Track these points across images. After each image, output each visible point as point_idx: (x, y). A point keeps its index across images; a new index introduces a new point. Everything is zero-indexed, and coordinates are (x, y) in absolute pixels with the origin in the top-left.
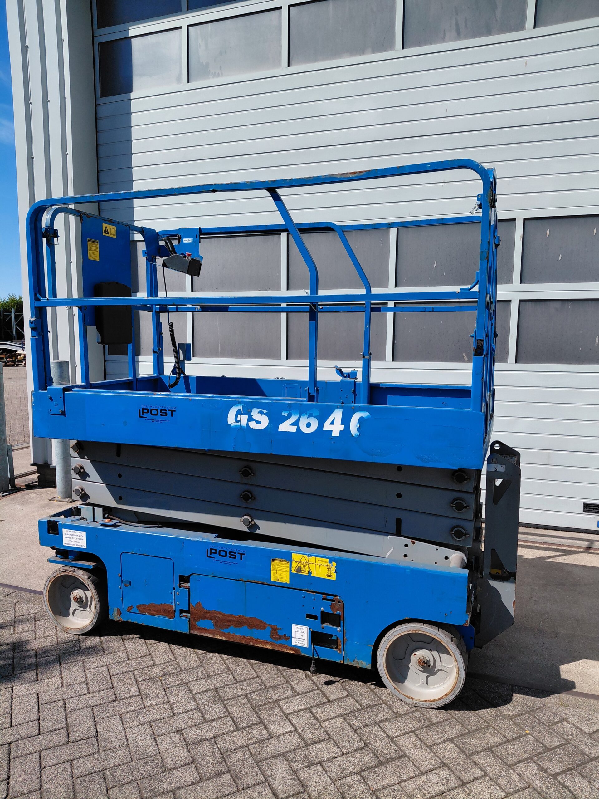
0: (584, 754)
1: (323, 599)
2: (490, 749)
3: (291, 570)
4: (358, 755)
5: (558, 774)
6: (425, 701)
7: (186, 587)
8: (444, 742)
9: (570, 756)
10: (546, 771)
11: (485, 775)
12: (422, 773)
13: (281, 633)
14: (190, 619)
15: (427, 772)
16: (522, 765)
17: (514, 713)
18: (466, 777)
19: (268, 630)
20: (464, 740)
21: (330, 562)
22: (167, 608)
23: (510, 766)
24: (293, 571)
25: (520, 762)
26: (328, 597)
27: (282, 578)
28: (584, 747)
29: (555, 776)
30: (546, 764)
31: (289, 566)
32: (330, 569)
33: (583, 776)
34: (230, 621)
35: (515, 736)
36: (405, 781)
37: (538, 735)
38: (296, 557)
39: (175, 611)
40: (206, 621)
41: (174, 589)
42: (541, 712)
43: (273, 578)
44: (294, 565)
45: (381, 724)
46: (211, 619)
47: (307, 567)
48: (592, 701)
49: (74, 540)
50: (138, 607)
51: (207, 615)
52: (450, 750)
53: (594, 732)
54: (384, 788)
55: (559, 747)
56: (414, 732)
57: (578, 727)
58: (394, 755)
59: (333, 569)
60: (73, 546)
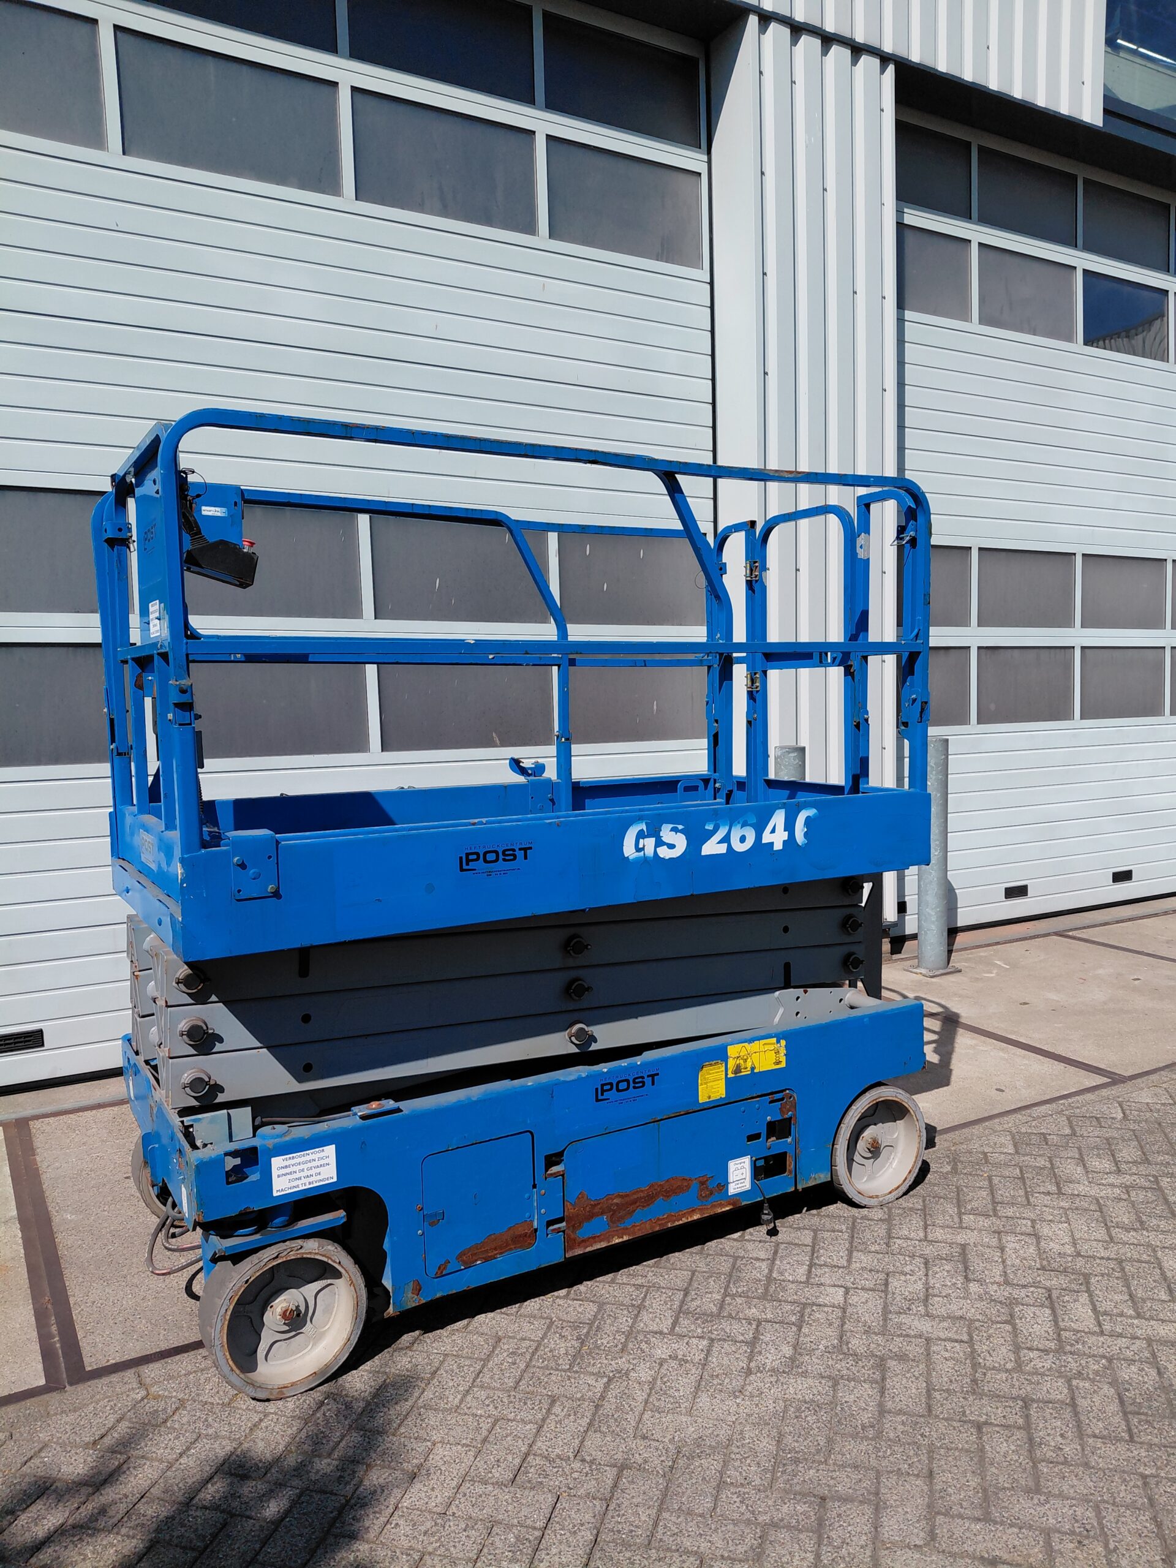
0: (1043, 1169)
1: (771, 1102)
2: (995, 1202)
3: (726, 1074)
4: (935, 1268)
5: (1059, 1190)
8: (960, 1217)
9: (1038, 1174)
10: (1051, 1193)
11: (1032, 1220)
12: (1001, 1248)
13: (712, 1185)
14: (564, 1231)
15: (1001, 1245)
16: (1033, 1200)
18: (1025, 1230)
19: (695, 1185)
20: (969, 1207)
21: (778, 1042)
22: (520, 1231)
23: (1029, 1205)
24: (730, 1075)
25: (1027, 1198)
26: (776, 1096)
27: (715, 1092)
28: (1033, 1164)
29: (1060, 1193)
30: (1041, 1189)
31: (723, 1068)
32: (777, 1052)
33: (1071, 1183)
34: (634, 1202)
35: (986, 1183)
37: (996, 1173)
38: (732, 1051)
39: (536, 1230)
40: (595, 1220)
41: (534, 1186)
43: (702, 1098)
44: (731, 1063)
46: (602, 1213)
47: (749, 1060)
48: (964, 1131)
49: (306, 1173)
50: (459, 1257)
51: (596, 1210)
52: (977, 1220)
53: (1017, 1150)
56: (927, 1225)
57: (1001, 1153)
59: (783, 1051)
60: (301, 1188)
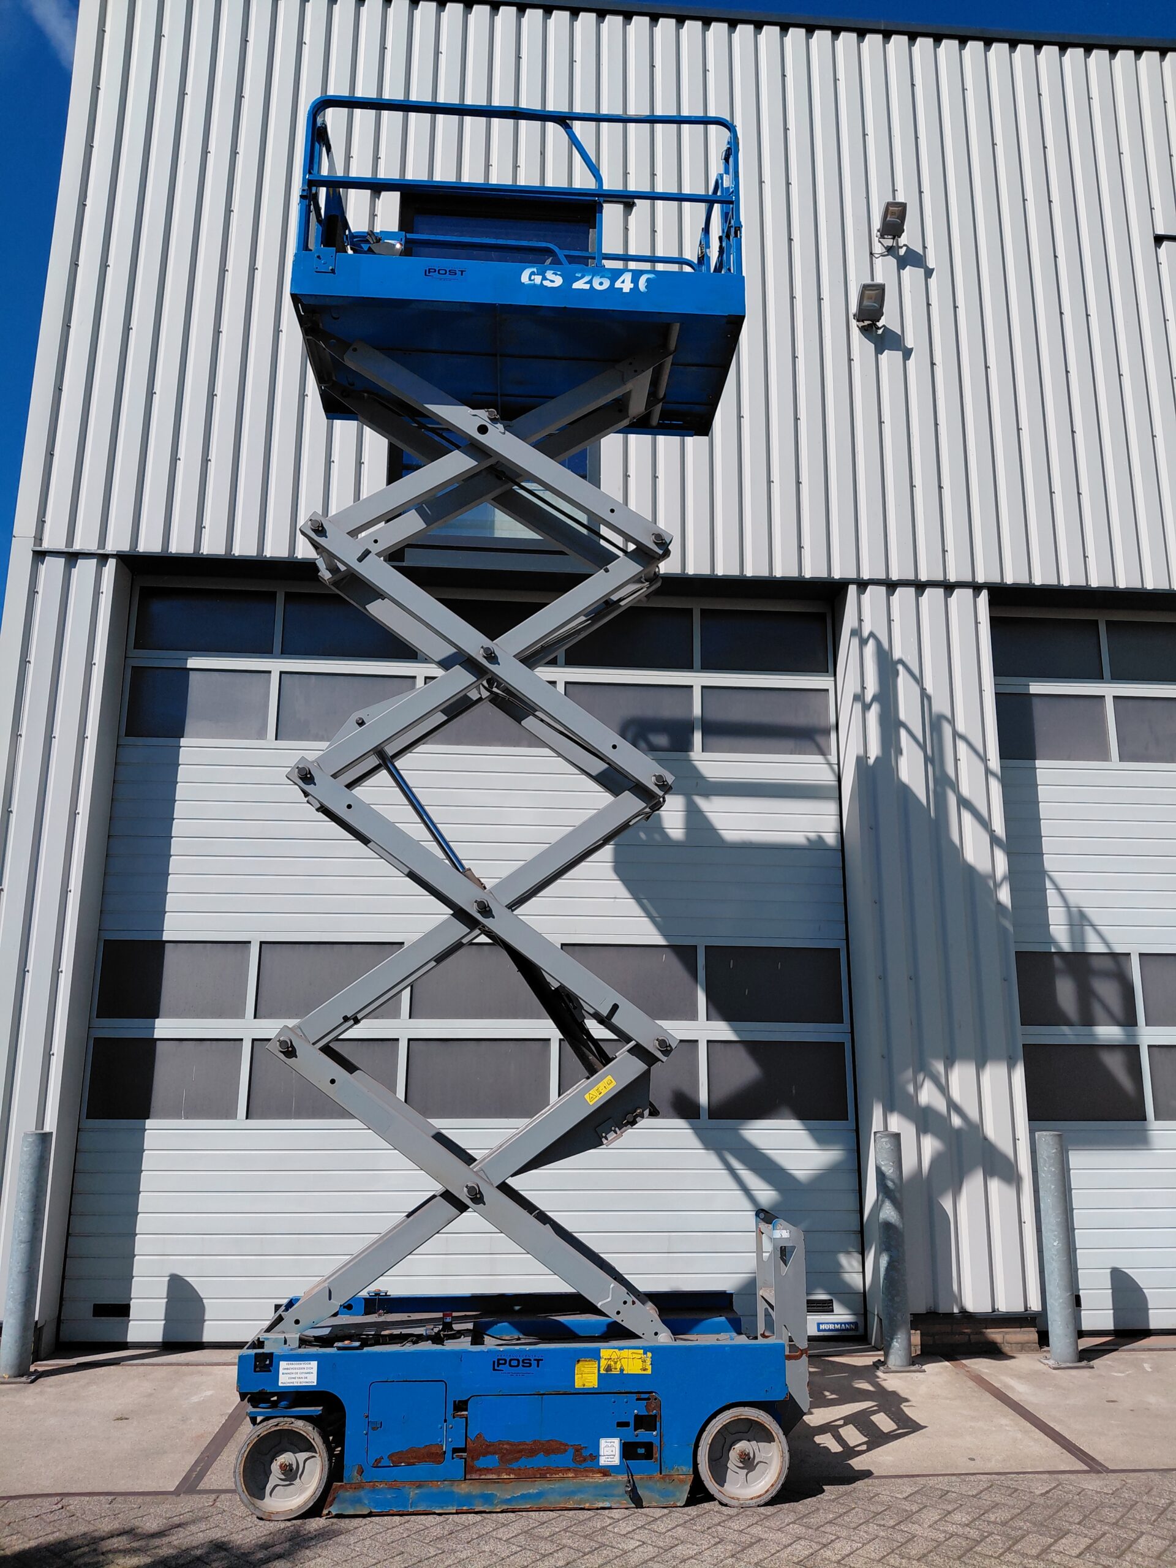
0: (907, 1511)
1: (637, 1399)
2: (830, 1522)
3: (599, 1371)
4: (719, 1546)
5: (895, 1525)
6: (752, 1499)
7: (461, 1416)
8: (788, 1525)
9: (897, 1514)
10: (884, 1526)
11: (838, 1538)
12: (786, 1547)
13: (585, 1453)
14: (465, 1459)
15: (790, 1545)
16: (863, 1526)
17: (833, 1497)
18: (824, 1541)
19: (571, 1451)
20: (804, 1521)
21: (645, 1353)
22: (434, 1450)
23: (854, 1529)
24: (602, 1372)
25: (861, 1525)
26: (643, 1396)
27: (589, 1382)
28: (904, 1507)
29: (893, 1527)
30: (882, 1522)
31: (597, 1365)
32: (644, 1361)
33: (913, 1523)
34: (520, 1451)
35: (844, 1511)
36: (775, 1553)
37: (864, 1507)
38: (605, 1353)
39: (445, 1452)
40: (489, 1457)
41: (445, 1421)
42: (856, 1493)
43: (578, 1384)
44: (603, 1363)
45: (722, 1524)
46: (495, 1453)
47: (619, 1363)
48: (893, 1480)
49: (299, 1376)
50: (390, 1457)
51: (491, 1449)
52: (797, 1528)
53: (907, 1497)
54: (761, 1560)
55: (885, 1510)
56: (756, 1524)
57: (892, 1496)
58: (753, 1541)
59: (649, 1361)
60: (295, 1384)
